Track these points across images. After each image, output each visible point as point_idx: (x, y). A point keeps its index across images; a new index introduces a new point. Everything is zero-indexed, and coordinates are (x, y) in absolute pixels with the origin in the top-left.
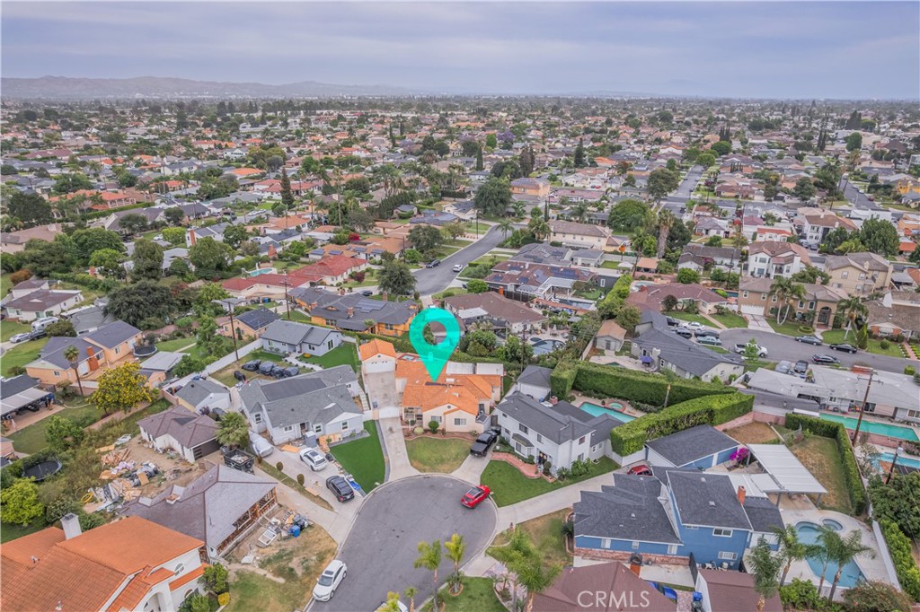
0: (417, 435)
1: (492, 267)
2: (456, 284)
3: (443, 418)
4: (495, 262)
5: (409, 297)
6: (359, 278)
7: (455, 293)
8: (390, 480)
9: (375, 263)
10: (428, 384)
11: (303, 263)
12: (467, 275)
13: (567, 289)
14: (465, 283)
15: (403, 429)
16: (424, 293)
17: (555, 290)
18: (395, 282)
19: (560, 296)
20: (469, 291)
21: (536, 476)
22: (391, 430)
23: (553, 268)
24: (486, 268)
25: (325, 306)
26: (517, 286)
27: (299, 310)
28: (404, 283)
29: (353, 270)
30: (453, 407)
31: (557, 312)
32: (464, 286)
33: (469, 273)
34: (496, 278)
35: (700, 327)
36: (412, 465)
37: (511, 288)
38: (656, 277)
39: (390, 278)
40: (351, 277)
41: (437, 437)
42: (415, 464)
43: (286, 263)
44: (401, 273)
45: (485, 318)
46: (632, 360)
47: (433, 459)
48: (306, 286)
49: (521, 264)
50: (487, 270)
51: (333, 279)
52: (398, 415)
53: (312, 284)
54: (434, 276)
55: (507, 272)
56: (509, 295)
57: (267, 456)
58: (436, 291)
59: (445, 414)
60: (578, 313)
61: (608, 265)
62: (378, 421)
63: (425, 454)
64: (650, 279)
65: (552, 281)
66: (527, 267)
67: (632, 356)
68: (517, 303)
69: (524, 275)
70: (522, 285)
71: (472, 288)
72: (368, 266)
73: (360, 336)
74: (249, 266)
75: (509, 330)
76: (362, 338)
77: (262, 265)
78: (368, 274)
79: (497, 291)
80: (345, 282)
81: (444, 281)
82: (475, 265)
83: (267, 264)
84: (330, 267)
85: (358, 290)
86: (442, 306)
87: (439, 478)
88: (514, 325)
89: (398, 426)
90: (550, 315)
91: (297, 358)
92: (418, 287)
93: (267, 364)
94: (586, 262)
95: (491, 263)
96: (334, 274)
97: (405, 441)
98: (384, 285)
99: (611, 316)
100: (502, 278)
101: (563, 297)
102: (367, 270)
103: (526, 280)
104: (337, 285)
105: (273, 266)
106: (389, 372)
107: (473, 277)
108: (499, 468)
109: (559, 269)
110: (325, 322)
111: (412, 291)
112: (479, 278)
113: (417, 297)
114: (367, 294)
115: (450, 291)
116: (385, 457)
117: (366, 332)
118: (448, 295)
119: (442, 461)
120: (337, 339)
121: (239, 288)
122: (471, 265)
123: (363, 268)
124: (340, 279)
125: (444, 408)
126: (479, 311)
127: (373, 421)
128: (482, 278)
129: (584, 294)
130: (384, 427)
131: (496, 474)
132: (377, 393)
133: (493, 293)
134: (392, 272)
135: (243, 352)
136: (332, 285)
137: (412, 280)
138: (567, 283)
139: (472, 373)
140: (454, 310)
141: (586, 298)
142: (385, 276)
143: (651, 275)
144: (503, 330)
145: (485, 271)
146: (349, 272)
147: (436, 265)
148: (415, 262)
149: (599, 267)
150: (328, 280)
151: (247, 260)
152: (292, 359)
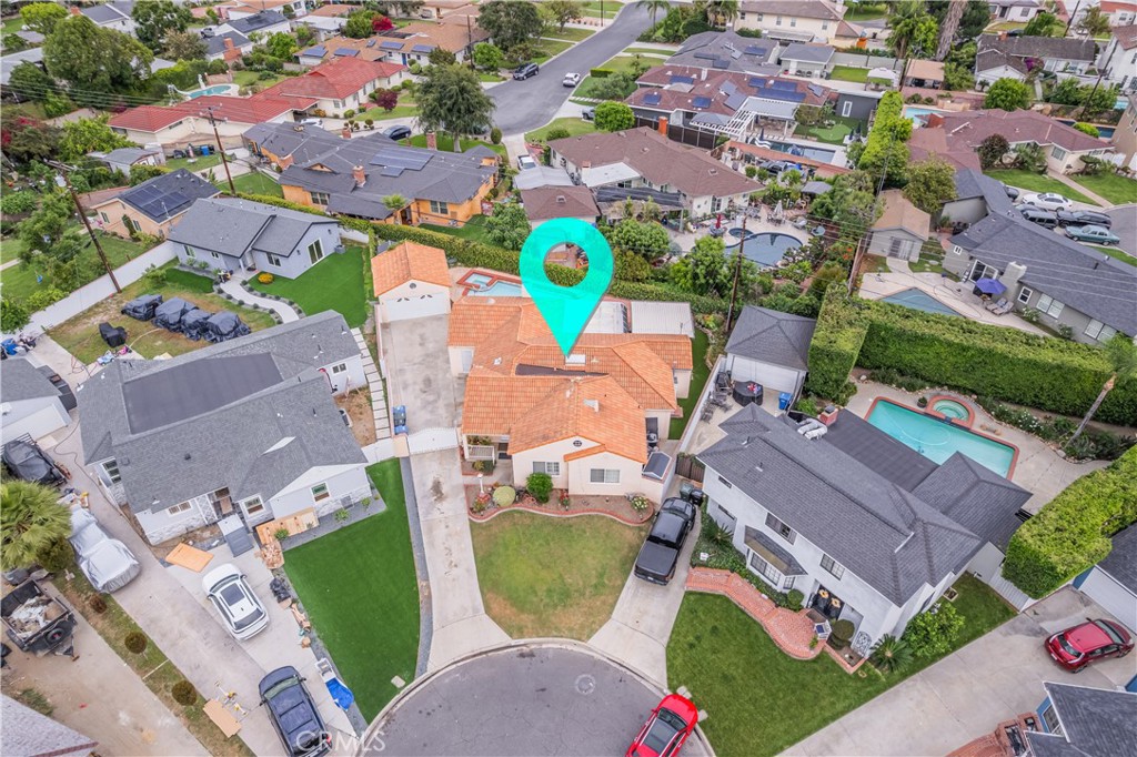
0: (499, 507)
1: (636, 77)
2: (571, 110)
3: (562, 466)
4: (640, 69)
5: (481, 138)
6: (386, 101)
7: (570, 130)
8: (431, 668)
9: (419, 72)
10: (523, 369)
11: (288, 74)
12: (592, 92)
13: (784, 121)
14: (588, 109)
15: (467, 487)
16: (510, 130)
17: (762, 123)
18: (450, 110)
19: (772, 136)
20: (599, 125)
21: (813, 654)
22: (437, 488)
23: (754, 79)
24: (625, 80)
25: (310, 162)
26: (689, 116)
27: (266, 170)
28: (469, 111)
29: (378, 86)
30: (587, 444)
31: (774, 171)
32: (586, 115)
33: (595, 89)
34: (648, 98)
35: (1065, 205)
36: (488, 610)
37: (676, 120)
38: (942, 97)
39: (440, 100)
40: (374, 98)
41: (550, 511)
42: (496, 608)
43: (257, 75)
44: (463, 90)
45: (633, 185)
46: (949, 282)
47: (542, 589)
48: (286, 118)
49: (692, 71)
50: (627, 85)
51: (337, 105)
52: (456, 445)
53: (298, 115)
54: (527, 95)
55: (666, 87)
56: (674, 133)
57: (121, 589)
58: (533, 125)
59: (567, 458)
60: (818, 173)
61: (841, 72)
62: (407, 459)
63: (521, 571)
64: (929, 101)
65: (755, 106)
66: (704, 77)
67: (946, 274)
68: (696, 151)
69: (699, 91)
70: (700, 114)
71: (604, 121)
72: (407, 77)
73: (376, 230)
74: (184, 81)
75: (687, 214)
76: (382, 234)
77: (210, 78)
78: (405, 93)
79: (656, 126)
80: (362, 110)
81: (548, 106)
82: (605, 74)
83: (221, 77)
84: (331, 80)
85: (385, 126)
86: (547, 159)
87: (560, 653)
88: (696, 202)
89: (454, 478)
90: (762, 177)
91: (244, 283)
92: (498, 118)
93: (174, 303)
94: (805, 69)
95: (632, 71)
96: (339, 95)
97: (473, 525)
98: (430, 116)
99: (892, 183)
100: (659, 98)
101: (777, 137)
102: (405, 86)
103: (706, 102)
104: (346, 117)
105: (234, 80)
106: (438, 318)
107: (602, 96)
108: (710, 623)
109: (764, 80)
110: (309, 198)
111: (485, 127)
112: (612, 98)
113: (496, 138)
114: (400, 135)
115: (560, 127)
116: (421, 583)
117: (391, 221)
118: (558, 135)
119: (564, 596)
120: (329, 239)
121: (152, 126)
122: (595, 74)
123: (396, 81)
124: (352, 105)
125: (566, 446)
126: (621, 171)
127: (396, 461)
128: (619, 98)
129: (816, 131)
130: (421, 479)
131: (705, 644)
132: (409, 377)
133: (645, 129)
134: (443, 87)
135: (131, 272)
136: (336, 117)
137: (485, 104)
138: (784, 109)
139: (620, 330)
140: (572, 167)
141: (821, 140)
142: (430, 97)
143: (932, 93)
144: (676, 215)
145: (624, 84)
146: (370, 89)
147: (531, 74)
148: (491, 68)
149: (828, 77)
150: (327, 106)
151: (180, 69)
152: (234, 289)
